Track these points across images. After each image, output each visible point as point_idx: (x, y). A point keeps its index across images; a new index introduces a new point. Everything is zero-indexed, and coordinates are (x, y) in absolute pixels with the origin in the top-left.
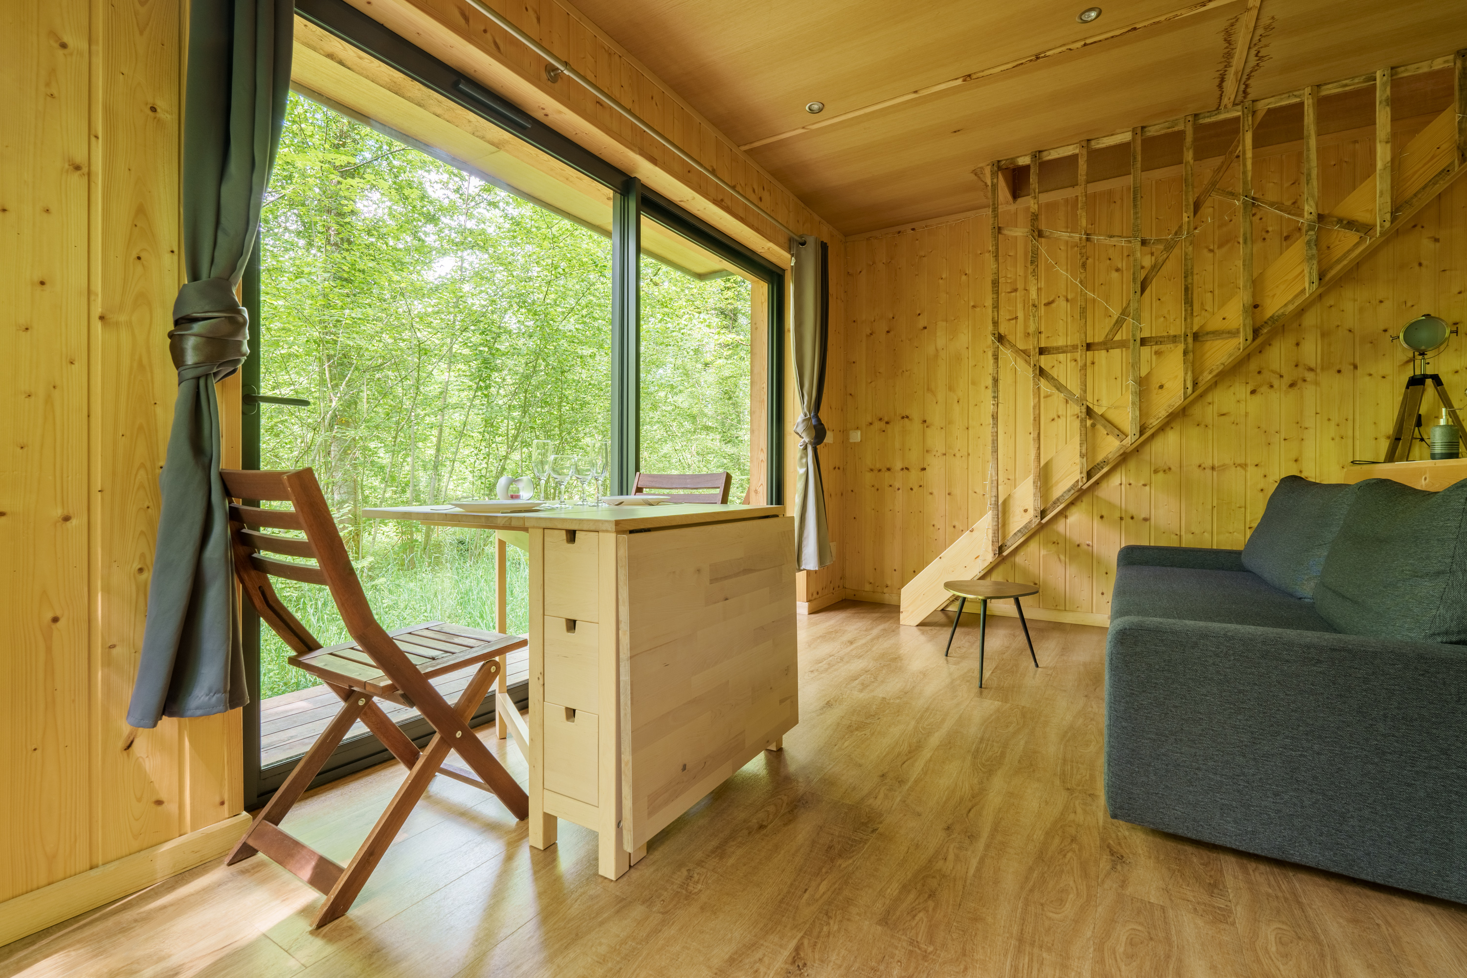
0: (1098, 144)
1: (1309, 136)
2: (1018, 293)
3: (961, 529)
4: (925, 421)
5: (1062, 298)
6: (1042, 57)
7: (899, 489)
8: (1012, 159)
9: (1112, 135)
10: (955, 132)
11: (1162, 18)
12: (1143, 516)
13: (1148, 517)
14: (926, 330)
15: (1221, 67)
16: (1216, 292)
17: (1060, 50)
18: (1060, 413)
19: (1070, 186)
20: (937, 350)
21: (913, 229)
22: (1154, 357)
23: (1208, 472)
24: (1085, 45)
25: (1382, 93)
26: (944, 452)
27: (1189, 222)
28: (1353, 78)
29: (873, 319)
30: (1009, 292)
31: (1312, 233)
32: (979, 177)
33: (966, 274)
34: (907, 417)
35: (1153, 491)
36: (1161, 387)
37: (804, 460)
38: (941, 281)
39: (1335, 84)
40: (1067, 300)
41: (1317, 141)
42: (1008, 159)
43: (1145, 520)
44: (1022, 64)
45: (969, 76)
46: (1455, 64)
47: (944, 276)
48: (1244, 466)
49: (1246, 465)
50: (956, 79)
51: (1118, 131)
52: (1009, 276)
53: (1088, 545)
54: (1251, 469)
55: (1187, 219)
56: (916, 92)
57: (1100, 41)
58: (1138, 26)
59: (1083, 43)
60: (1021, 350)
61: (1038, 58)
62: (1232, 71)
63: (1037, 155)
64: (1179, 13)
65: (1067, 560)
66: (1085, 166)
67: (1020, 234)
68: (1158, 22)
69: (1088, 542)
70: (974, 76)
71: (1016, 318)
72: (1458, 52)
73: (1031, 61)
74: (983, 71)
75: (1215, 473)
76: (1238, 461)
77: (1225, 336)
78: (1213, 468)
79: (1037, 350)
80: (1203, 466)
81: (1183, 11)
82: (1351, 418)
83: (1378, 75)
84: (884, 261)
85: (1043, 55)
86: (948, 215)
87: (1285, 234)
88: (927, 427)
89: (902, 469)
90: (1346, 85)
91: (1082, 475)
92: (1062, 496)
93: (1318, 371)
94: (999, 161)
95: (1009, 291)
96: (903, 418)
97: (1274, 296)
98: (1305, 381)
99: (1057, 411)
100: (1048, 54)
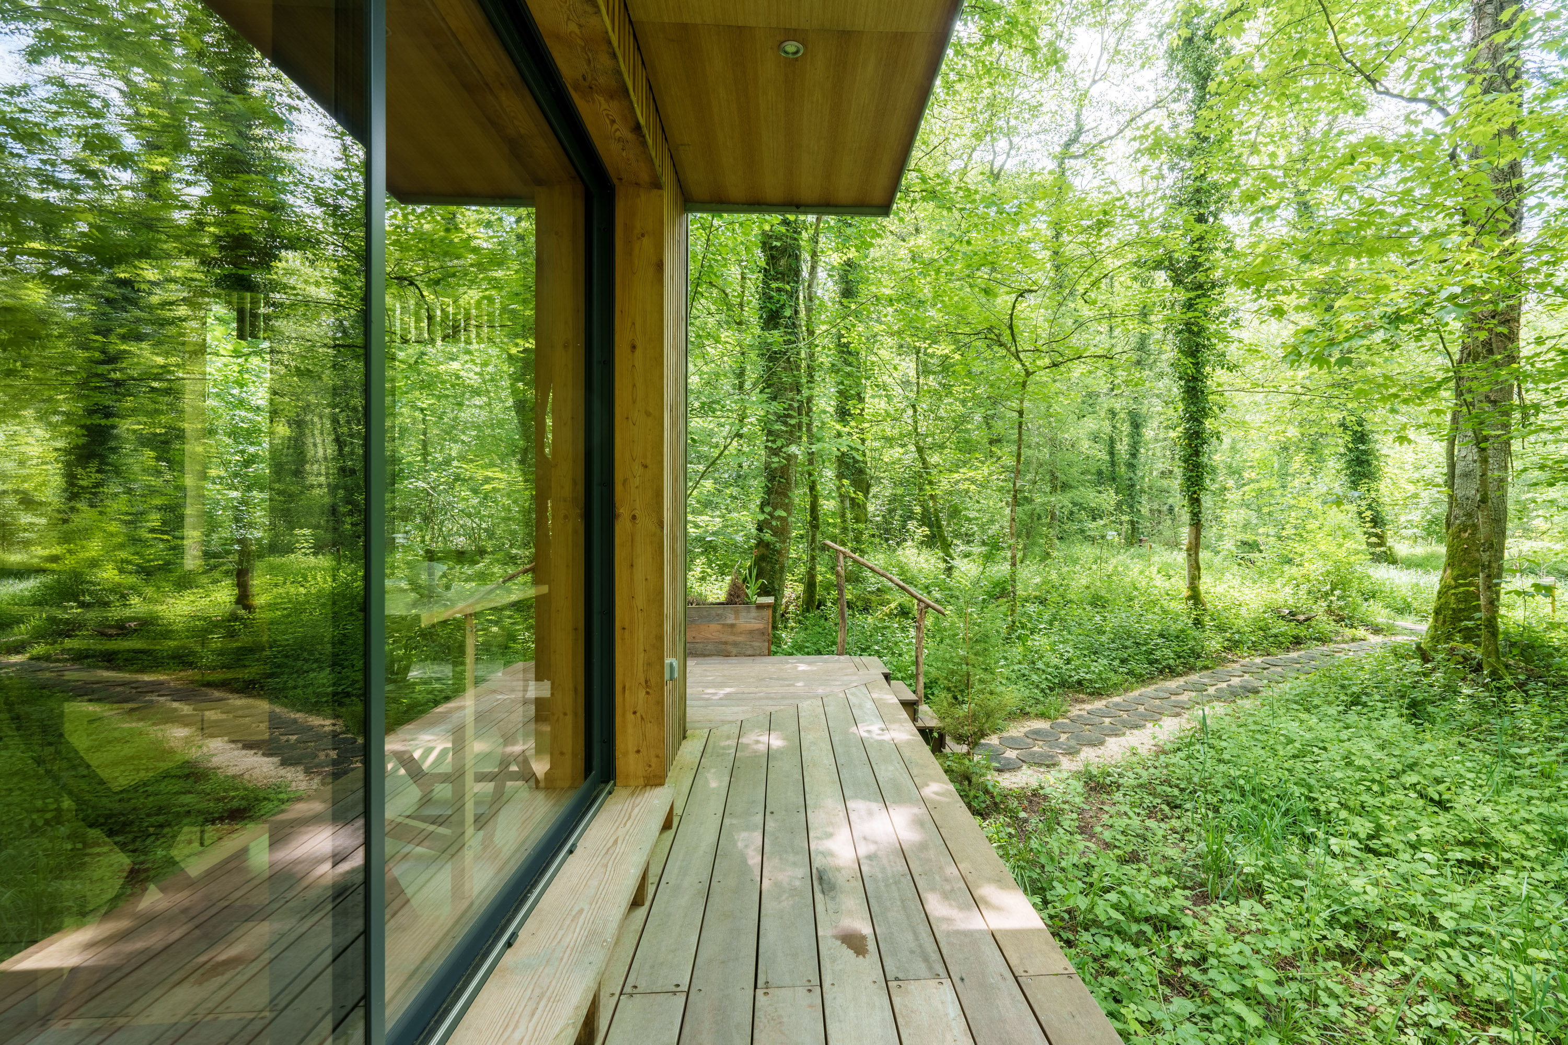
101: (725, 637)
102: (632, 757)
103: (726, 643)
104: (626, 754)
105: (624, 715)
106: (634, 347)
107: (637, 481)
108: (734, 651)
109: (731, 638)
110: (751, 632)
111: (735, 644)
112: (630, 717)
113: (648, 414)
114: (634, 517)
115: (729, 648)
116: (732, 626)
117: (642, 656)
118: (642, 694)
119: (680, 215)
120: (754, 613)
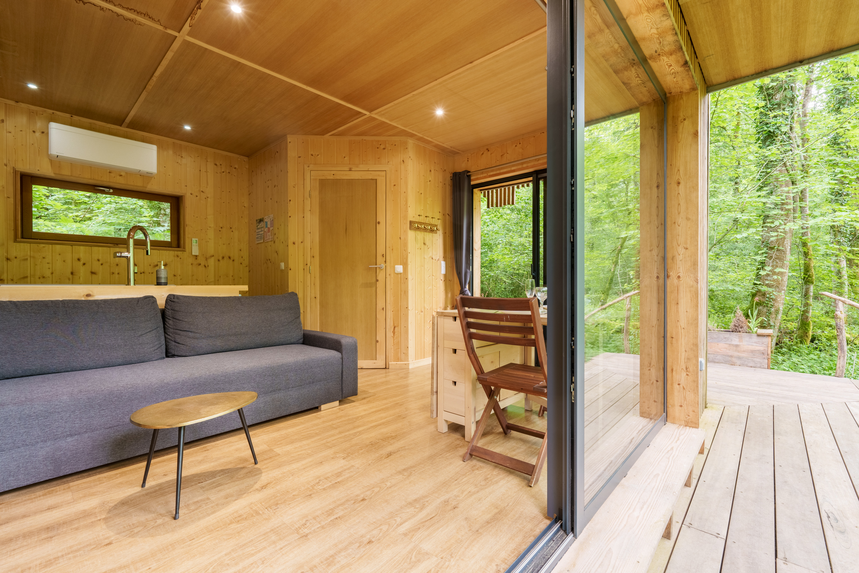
101: (731, 353)
102: (677, 408)
103: (731, 356)
104: (673, 406)
105: (672, 385)
106: (679, 183)
107: (681, 257)
108: (738, 362)
109: (736, 354)
110: (753, 352)
111: (739, 358)
112: (676, 386)
113: (688, 219)
114: (679, 277)
115: (734, 360)
116: (737, 346)
117: (684, 354)
118: (684, 374)
119: (705, 95)
120: (755, 338)
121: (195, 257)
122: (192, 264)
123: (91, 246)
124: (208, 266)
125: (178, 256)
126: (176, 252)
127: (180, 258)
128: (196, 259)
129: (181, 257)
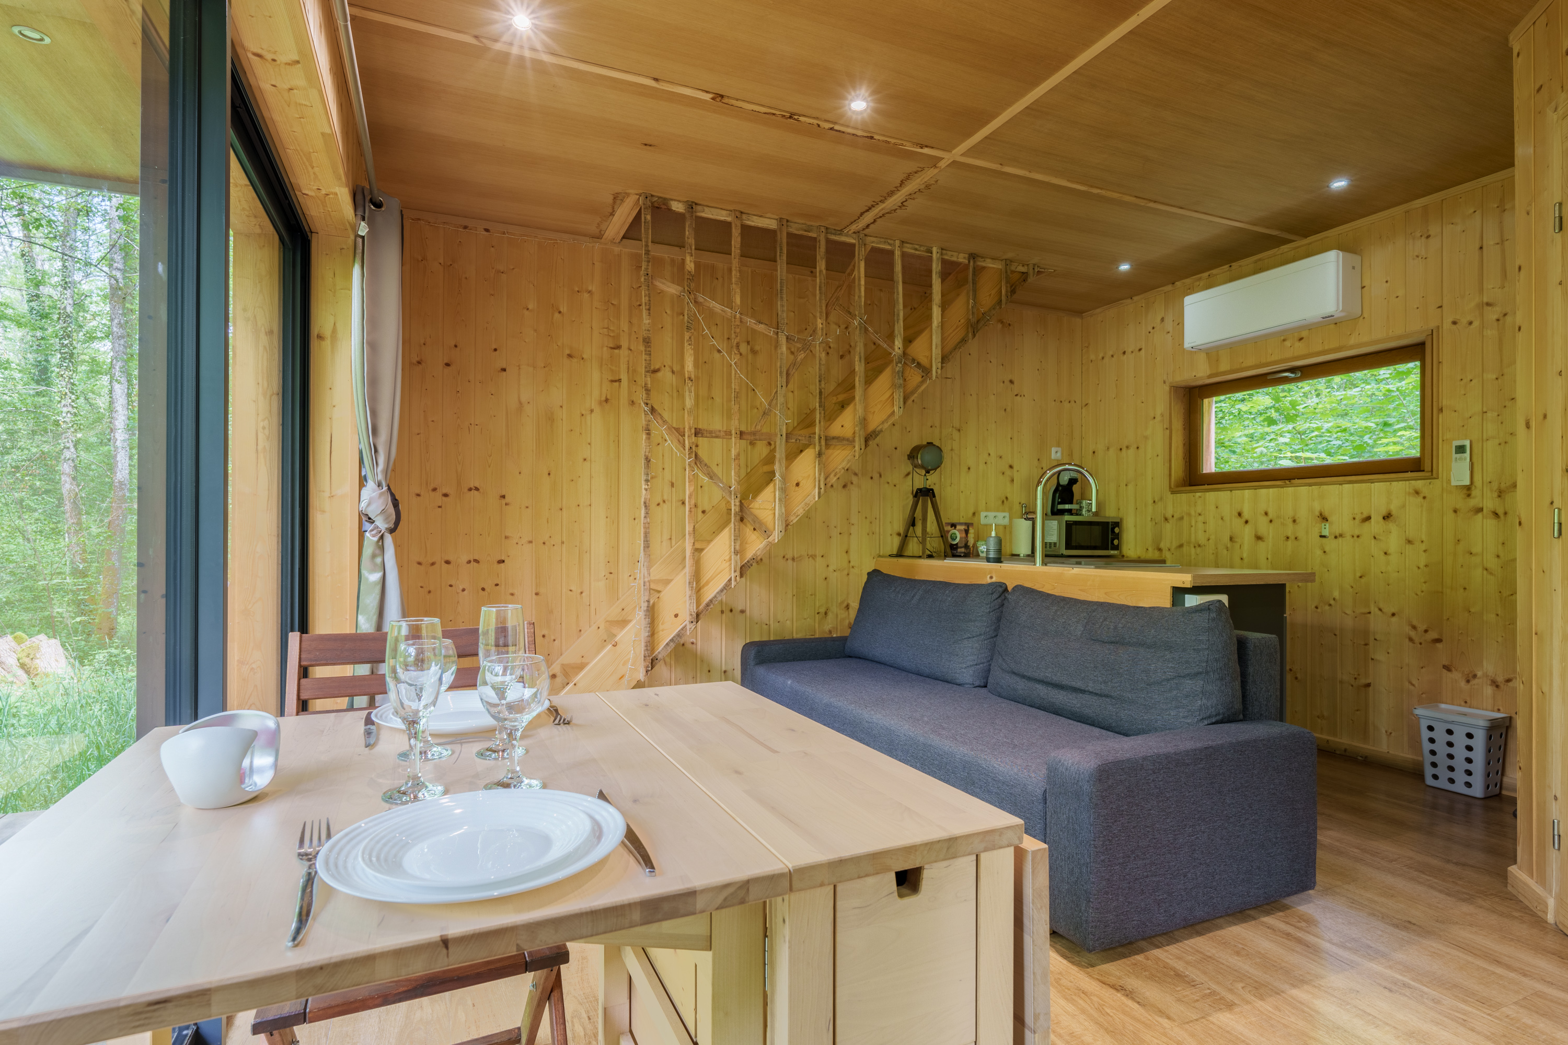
0: (748, 220)
1: (898, 283)
2: (621, 351)
3: (553, 638)
4: (503, 497)
5: (667, 369)
6: (795, 119)
7: (463, 590)
8: (665, 199)
9: (761, 216)
10: (646, 145)
11: (893, 141)
12: (740, 608)
13: (744, 608)
14: (504, 373)
15: (877, 200)
16: (796, 393)
17: (811, 121)
18: (665, 498)
19: (677, 246)
20: (520, 403)
21: (487, 230)
22: (749, 447)
23: (790, 562)
24: (832, 129)
25: (936, 267)
26: (530, 539)
27: (822, 329)
28: (921, 246)
29: (422, 342)
30: (612, 348)
31: (900, 365)
32: (614, 202)
33: (560, 312)
34: (477, 489)
35: (748, 583)
36: (798, 485)
37: (379, 560)
38: (526, 313)
39: (911, 246)
40: (673, 372)
41: (903, 288)
42: (661, 197)
43: (742, 612)
44: (774, 114)
45: (722, 96)
46: (969, 262)
47: (530, 307)
48: (813, 557)
49: (815, 556)
50: (707, 92)
51: (768, 215)
52: (612, 328)
53: (693, 643)
54: (819, 559)
55: (821, 326)
56: (656, 80)
57: (844, 132)
58: (876, 137)
59: (831, 126)
60: (674, 428)
61: (790, 117)
62: (882, 206)
63: (691, 206)
64: (905, 143)
65: (673, 663)
66: (739, 239)
67: (674, 291)
68: (889, 142)
69: (692, 640)
70: (725, 100)
71: (620, 380)
72: (972, 254)
73: (783, 116)
74: (737, 100)
75: (795, 564)
76: (810, 553)
77: (845, 442)
78: (793, 559)
79: (693, 431)
80: (786, 557)
81: (908, 144)
82: (878, 517)
83: (935, 250)
84: (442, 261)
85: (796, 117)
86: (537, 228)
87: (841, 354)
88: (506, 504)
89: (469, 562)
90: (916, 249)
91: (736, 574)
92: (715, 597)
93: (860, 475)
94: (652, 196)
95: (612, 346)
96: (470, 489)
97: (874, 412)
98: (852, 483)
99: (662, 496)
100: (801, 119)
121: (1465, 491)
122: (1455, 511)
123: (1256, 488)
124: (1506, 513)
125: (1417, 492)
126: (1413, 482)
127: (1424, 498)
128: (1469, 495)
129: (1426, 495)
